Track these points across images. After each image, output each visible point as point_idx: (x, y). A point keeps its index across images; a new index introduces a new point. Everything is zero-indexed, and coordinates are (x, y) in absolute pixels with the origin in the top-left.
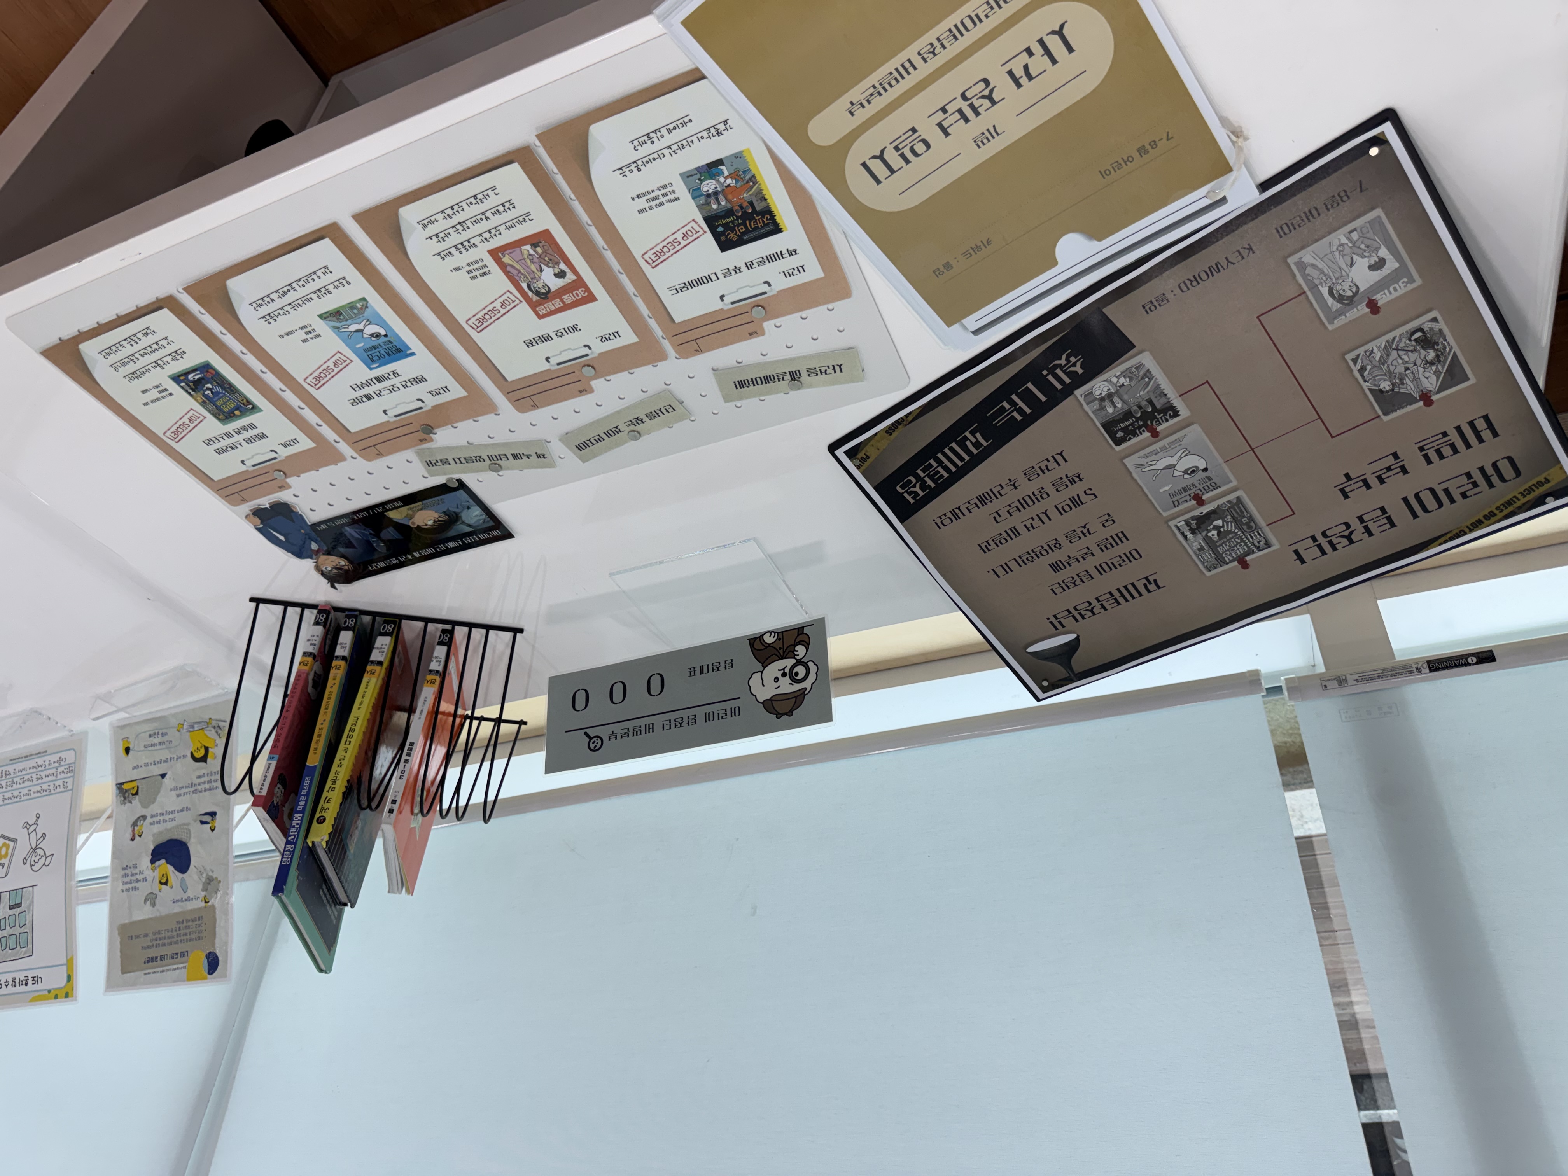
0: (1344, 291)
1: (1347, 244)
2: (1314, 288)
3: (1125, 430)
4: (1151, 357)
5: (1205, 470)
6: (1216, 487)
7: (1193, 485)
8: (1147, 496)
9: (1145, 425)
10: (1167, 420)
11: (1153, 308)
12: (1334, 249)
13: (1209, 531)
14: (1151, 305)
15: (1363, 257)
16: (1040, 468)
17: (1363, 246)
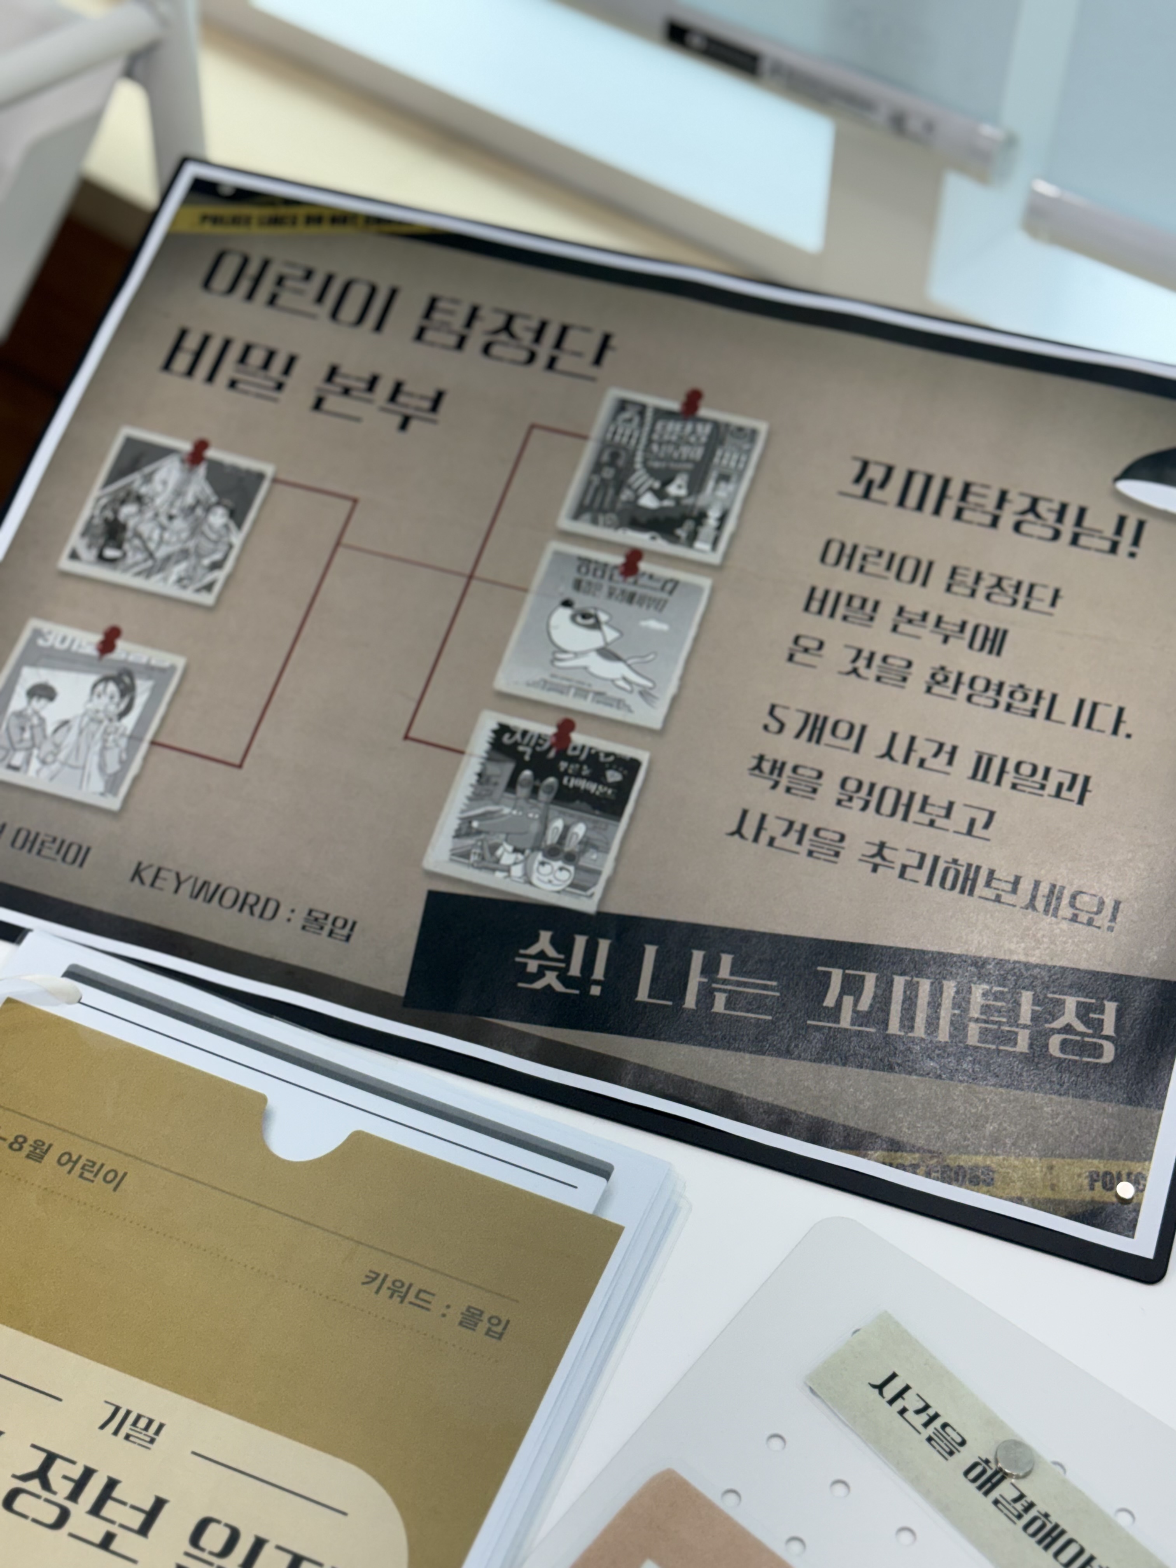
0: (112, 697)
1: (38, 757)
2: (135, 738)
3: (597, 776)
4: (430, 851)
5: (567, 604)
6: (585, 562)
7: (611, 594)
8: (696, 639)
9: (562, 754)
10: (525, 733)
11: (340, 923)
12: (55, 767)
13: (678, 499)
14: (337, 931)
15: (42, 721)
16: (799, 842)
17: (27, 735)
